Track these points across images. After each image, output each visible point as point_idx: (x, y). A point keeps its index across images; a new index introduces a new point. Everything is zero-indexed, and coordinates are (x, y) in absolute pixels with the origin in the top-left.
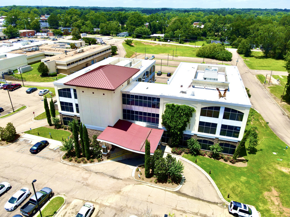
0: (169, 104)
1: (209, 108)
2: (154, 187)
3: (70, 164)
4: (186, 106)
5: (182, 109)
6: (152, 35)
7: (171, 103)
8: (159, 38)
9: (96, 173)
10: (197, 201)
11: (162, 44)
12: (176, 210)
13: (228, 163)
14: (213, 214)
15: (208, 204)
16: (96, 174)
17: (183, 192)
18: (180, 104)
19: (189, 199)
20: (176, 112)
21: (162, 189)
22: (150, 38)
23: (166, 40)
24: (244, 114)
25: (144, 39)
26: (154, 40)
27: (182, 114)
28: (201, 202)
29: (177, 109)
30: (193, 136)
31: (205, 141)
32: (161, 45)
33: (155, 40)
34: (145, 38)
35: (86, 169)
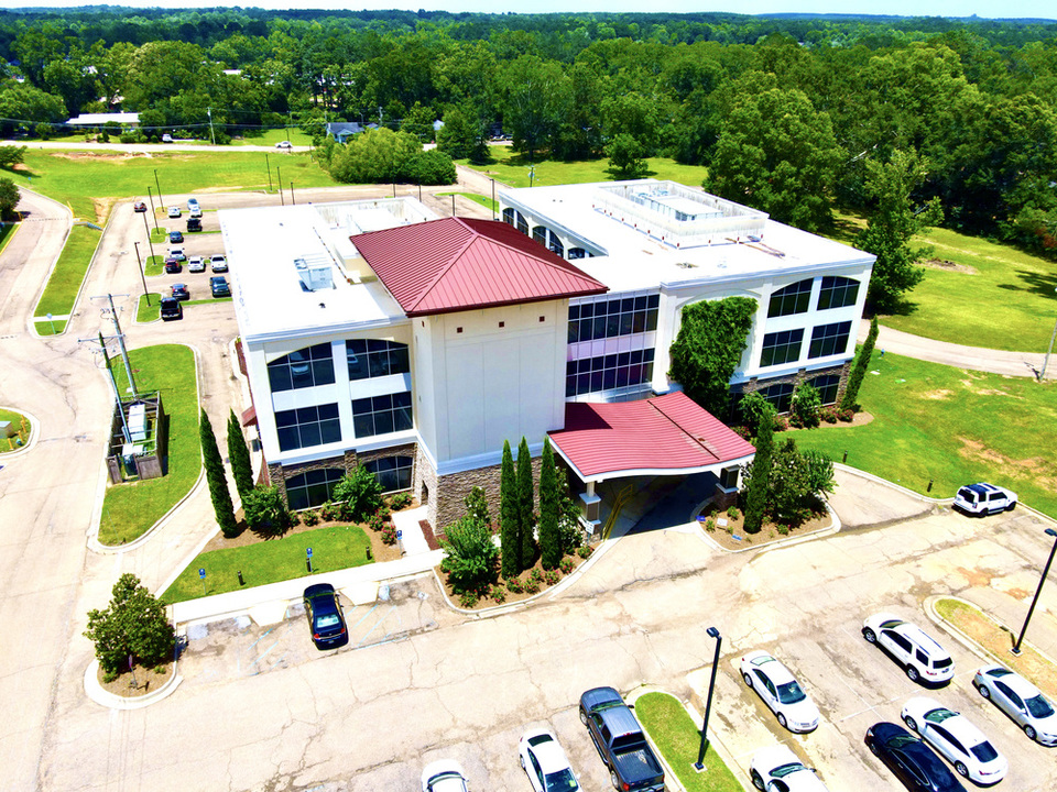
0: (689, 304)
1: (788, 289)
2: (794, 545)
3: (513, 609)
4: (738, 299)
5: (732, 311)
6: (72, 121)
7: (698, 302)
8: (113, 130)
9: (622, 589)
10: (897, 526)
11: (154, 154)
12: (897, 563)
13: (840, 424)
14: (953, 534)
15: (919, 521)
16: (625, 594)
17: (855, 523)
18: (719, 299)
19: (884, 531)
20: (715, 324)
21: (814, 540)
22: (68, 132)
23: (151, 134)
24: (859, 283)
25: (46, 139)
26: (99, 140)
27: (733, 325)
28: (905, 523)
29: (719, 314)
30: (746, 384)
31: (774, 389)
32: (149, 156)
33: (106, 140)
34: (47, 136)
35: (581, 597)
